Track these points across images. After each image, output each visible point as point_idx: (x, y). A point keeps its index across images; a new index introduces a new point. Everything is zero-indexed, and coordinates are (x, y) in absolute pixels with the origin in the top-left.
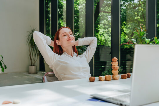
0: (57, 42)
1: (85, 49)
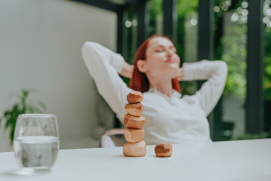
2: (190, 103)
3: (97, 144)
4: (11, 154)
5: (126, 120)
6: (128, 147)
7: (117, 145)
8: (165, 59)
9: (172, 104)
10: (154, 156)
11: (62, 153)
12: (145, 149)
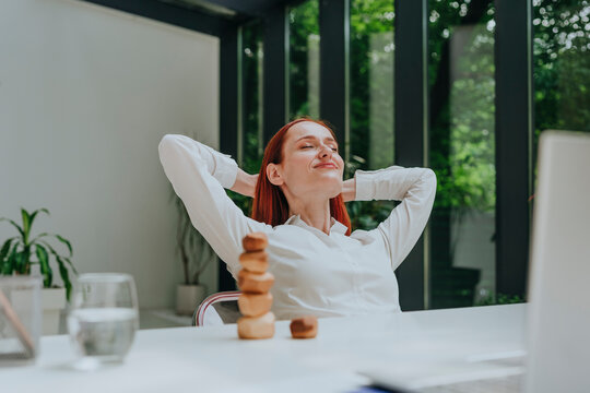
0: (272, 173)
1: (385, 213)
2: (364, 242)
3: (190, 321)
4: (64, 338)
5: (241, 279)
6: (245, 323)
7: (226, 321)
8: (317, 162)
9: (329, 245)
10: (288, 338)
11: (143, 335)
12: (273, 327)
